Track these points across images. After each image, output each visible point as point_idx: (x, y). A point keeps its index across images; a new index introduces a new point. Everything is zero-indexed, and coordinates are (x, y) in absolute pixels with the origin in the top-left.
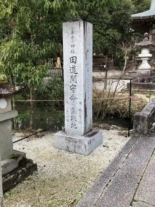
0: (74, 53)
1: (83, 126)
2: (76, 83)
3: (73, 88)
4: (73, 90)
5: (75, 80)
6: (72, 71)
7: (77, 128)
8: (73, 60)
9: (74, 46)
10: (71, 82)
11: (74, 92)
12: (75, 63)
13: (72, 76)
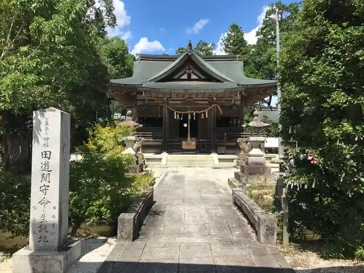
0: (47, 146)
1: (57, 237)
2: (49, 182)
3: (45, 189)
4: (44, 191)
5: (48, 179)
6: (43, 168)
7: (47, 241)
8: (46, 155)
9: (48, 139)
10: (41, 181)
11: (45, 194)
12: (49, 159)
13: (44, 174)
